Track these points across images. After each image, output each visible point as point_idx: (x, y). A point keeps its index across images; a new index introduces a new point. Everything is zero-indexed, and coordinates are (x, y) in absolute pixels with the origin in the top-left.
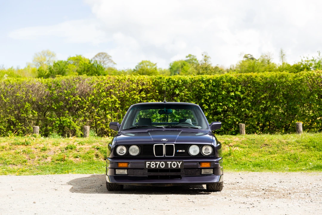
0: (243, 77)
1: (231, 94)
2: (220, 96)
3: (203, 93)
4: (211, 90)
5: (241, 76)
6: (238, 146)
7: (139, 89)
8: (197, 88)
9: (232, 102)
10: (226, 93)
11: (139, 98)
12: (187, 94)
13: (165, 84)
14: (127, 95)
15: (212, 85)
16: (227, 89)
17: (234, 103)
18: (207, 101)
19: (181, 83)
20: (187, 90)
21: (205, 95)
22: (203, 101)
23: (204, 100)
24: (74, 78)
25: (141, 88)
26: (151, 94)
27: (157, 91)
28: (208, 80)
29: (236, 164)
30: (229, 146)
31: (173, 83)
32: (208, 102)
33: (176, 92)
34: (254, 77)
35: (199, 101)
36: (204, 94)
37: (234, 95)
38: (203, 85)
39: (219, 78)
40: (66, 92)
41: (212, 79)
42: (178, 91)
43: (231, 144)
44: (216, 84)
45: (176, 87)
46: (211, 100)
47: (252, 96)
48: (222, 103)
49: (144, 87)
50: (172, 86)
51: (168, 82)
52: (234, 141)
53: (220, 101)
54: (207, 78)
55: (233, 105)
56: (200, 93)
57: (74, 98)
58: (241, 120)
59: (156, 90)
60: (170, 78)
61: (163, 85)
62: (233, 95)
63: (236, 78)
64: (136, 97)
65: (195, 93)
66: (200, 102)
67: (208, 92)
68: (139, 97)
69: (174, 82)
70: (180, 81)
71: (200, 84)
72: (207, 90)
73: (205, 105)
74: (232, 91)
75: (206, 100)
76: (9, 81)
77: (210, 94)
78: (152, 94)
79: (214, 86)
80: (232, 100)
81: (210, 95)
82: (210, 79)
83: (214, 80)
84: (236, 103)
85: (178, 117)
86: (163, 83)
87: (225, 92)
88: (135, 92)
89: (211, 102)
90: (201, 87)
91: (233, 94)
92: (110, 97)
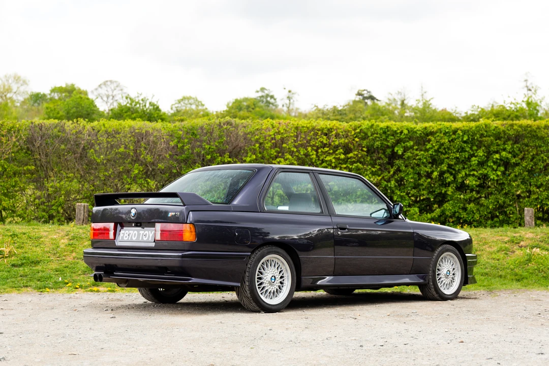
0: (515, 127)
1: (495, 157)
2: (475, 160)
3: (444, 155)
4: (459, 149)
5: (512, 125)
6: (537, 247)
7: (334, 144)
8: (436, 145)
9: (496, 171)
10: (486, 154)
11: (334, 161)
12: (417, 155)
13: (378, 135)
14: (313, 155)
15: (462, 139)
16: (488, 147)
17: (499, 173)
18: (451, 169)
19: (407, 135)
20: (417, 147)
21: (448, 158)
22: (445, 168)
23: (447, 166)
24: (220, 123)
25: (337, 143)
26: (354, 154)
27: (365, 149)
28: (455, 132)
29: (544, 277)
30: (520, 247)
31: (393, 135)
32: (454, 169)
33: (397, 150)
34: (534, 128)
35: (437, 168)
36: (447, 156)
37: (499, 158)
38: (447, 140)
39: (474, 129)
40: (207, 147)
41: (461, 130)
42: (401, 149)
43: (522, 243)
44: (469, 138)
45: (398, 142)
46: (458, 166)
47: (529, 160)
48: (477, 172)
49: (342, 141)
50: (392, 140)
51: (385, 133)
52: (527, 238)
53: (474, 168)
54: (453, 129)
55: (498, 176)
56: (439, 154)
57: (220, 157)
58: (510, 202)
59: (364, 147)
60: (387, 127)
61: (376, 137)
62: (497, 159)
63: (502, 128)
64: (328, 158)
65: (430, 154)
66: (439, 169)
67: (454, 153)
68: (334, 158)
69: (394, 133)
70: (406, 132)
71: (441, 138)
72: (452, 148)
73: (449, 175)
74: (497, 152)
75: (450, 166)
76: (104, 125)
77: (458, 156)
78: (356, 153)
79: (465, 142)
80: (495, 167)
81: (457, 158)
82: (458, 129)
83: (465, 132)
84: (501, 172)
85: (400, 195)
86: (375, 135)
87: (484, 153)
88: (326, 149)
89: (459, 170)
90: (442, 144)
91: (497, 156)
92: (284, 158)
